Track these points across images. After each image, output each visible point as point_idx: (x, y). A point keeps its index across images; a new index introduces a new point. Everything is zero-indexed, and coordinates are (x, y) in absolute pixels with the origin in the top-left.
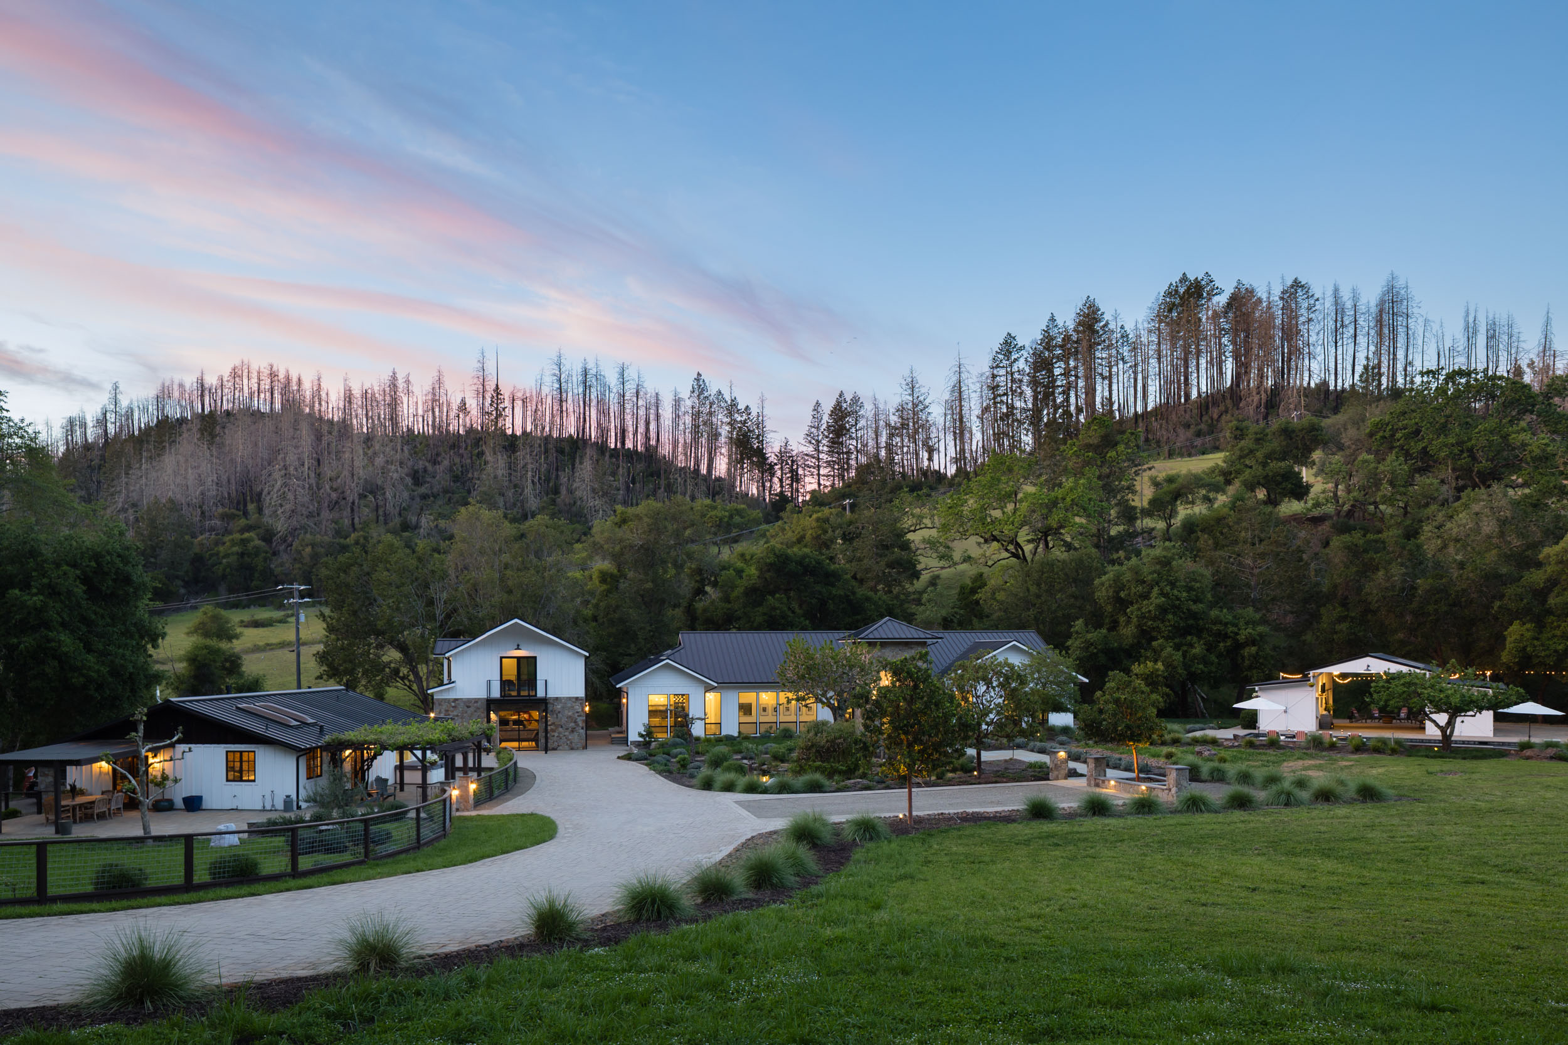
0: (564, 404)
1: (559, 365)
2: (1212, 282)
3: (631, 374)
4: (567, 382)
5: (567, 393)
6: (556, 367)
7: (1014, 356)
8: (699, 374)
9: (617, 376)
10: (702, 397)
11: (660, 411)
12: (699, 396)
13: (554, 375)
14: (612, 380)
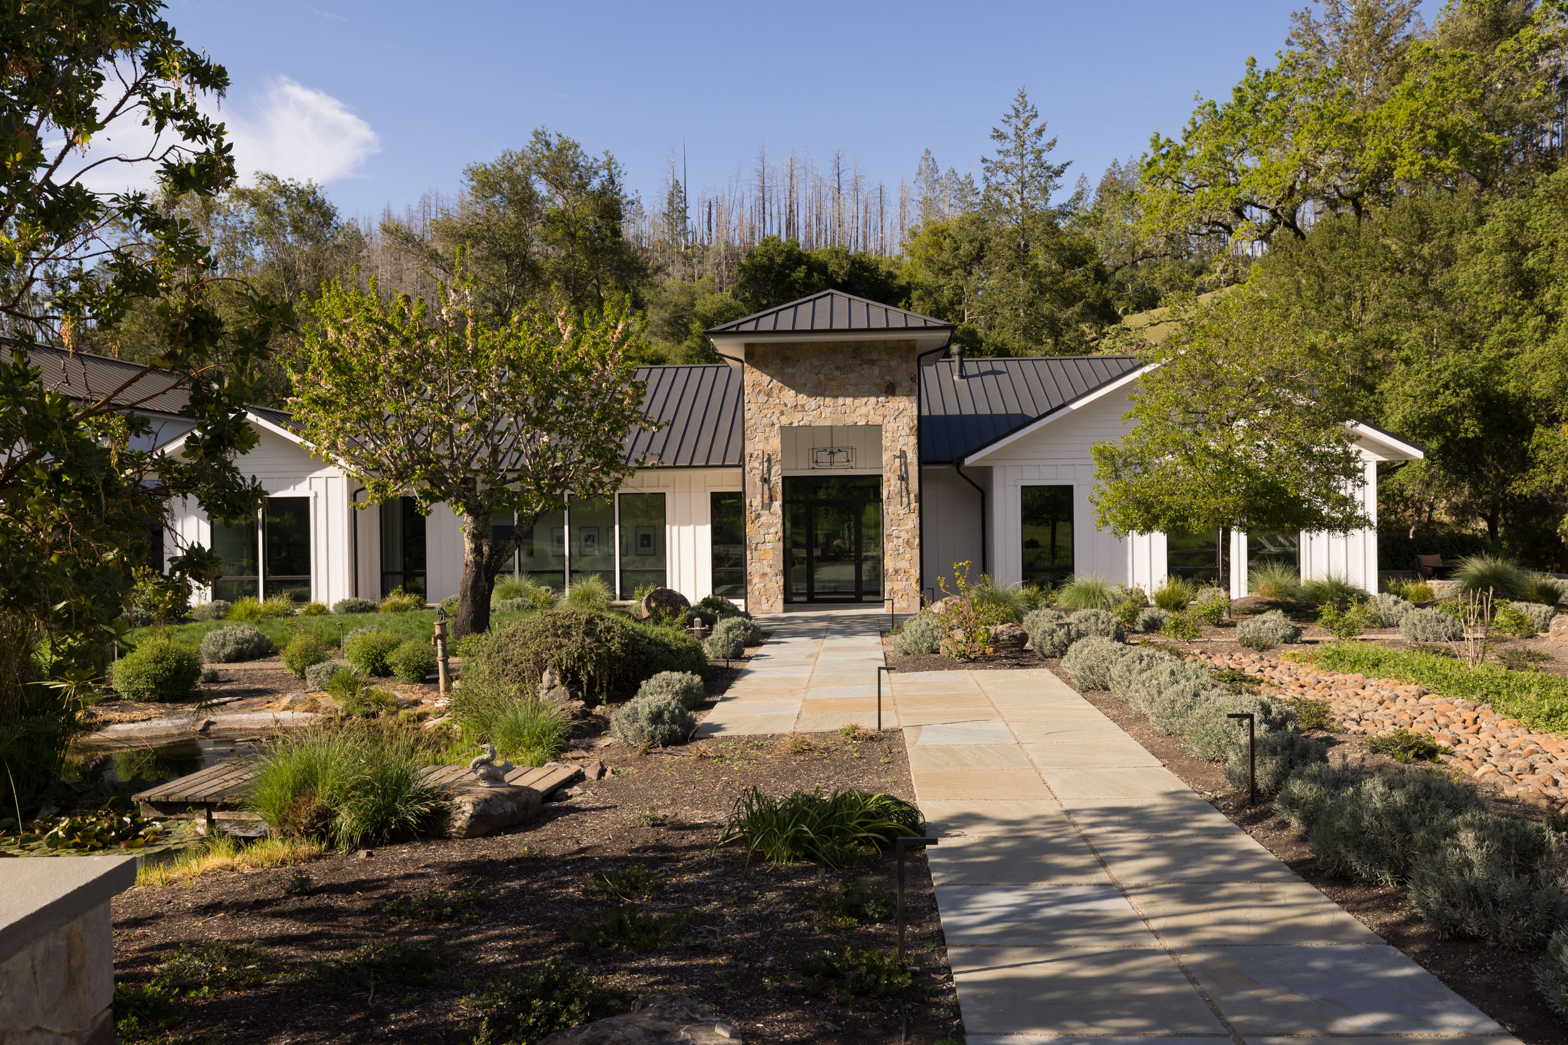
0: (767, 205)
1: (763, 158)
4: (771, 178)
6: (758, 161)
8: (928, 152)
9: (831, 166)
10: (931, 179)
12: (927, 179)
13: (757, 170)
14: (827, 172)
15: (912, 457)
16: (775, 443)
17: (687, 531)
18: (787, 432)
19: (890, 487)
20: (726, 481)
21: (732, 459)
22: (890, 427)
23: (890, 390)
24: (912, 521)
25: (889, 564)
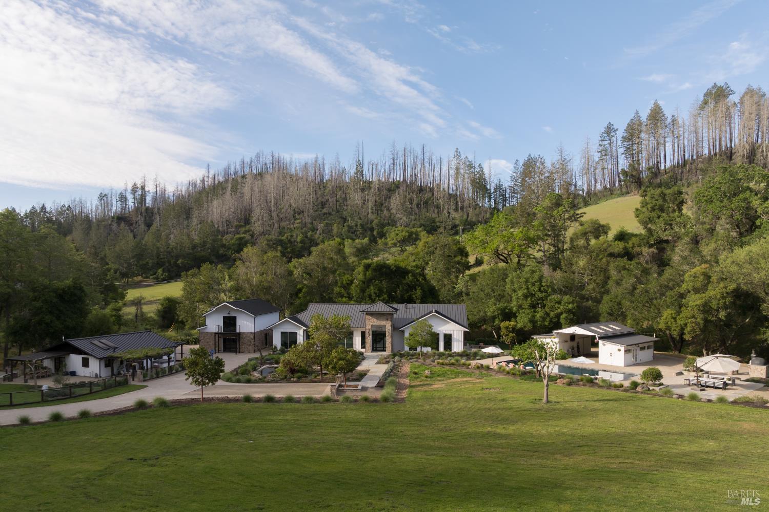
0: (395, 165)
1: (394, 146)
2: (728, 87)
4: (397, 154)
5: (397, 160)
7: (612, 134)
8: (457, 149)
9: (421, 150)
12: (457, 159)
13: (391, 151)
14: (419, 152)
15: (391, 330)
16: (370, 327)
17: (357, 338)
18: (372, 325)
19: (387, 334)
20: (363, 330)
21: (364, 327)
22: (387, 325)
23: (387, 320)
24: (390, 340)
25: (387, 346)
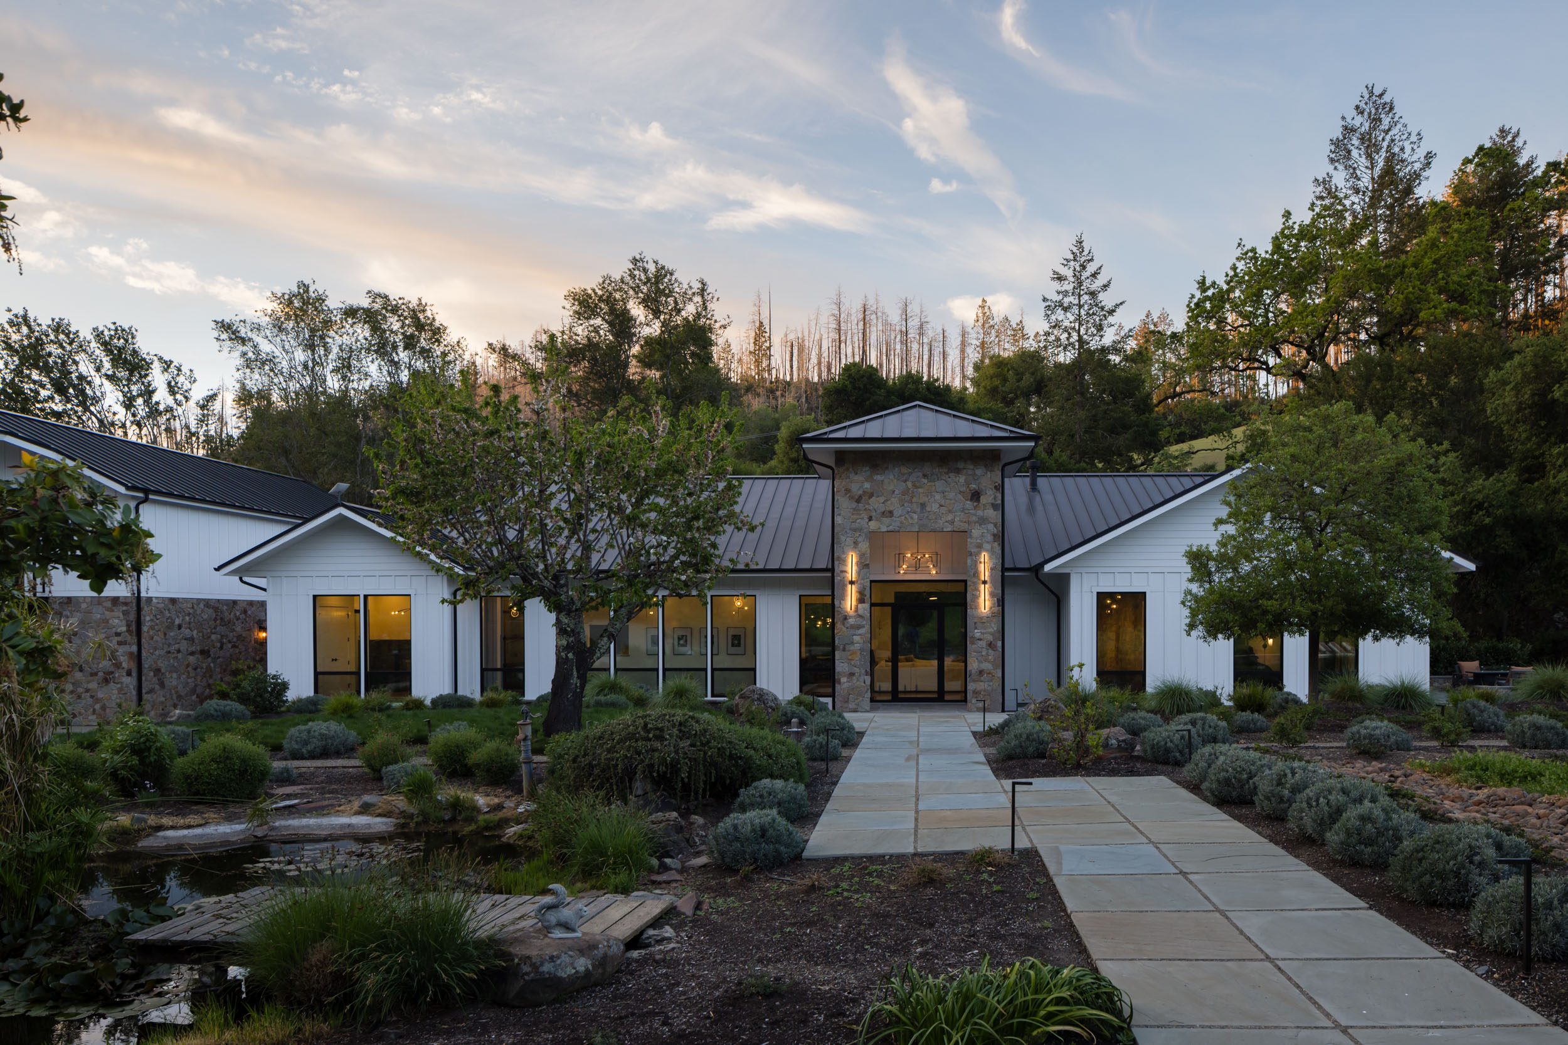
0: (843, 345)
1: (839, 305)
3: (913, 309)
4: (846, 322)
5: (846, 333)
6: (835, 307)
8: (984, 302)
9: (900, 312)
10: (987, 326)
11: (947, 349)
12: (983, 325)
13: (834, 315)
14: (895, 317)
15: (996, 563)
16: (864, 548)
18: (873, 539)
19: (974, 591)
21: (820, 563)
22: (974, 533)
25: (972, 665)
